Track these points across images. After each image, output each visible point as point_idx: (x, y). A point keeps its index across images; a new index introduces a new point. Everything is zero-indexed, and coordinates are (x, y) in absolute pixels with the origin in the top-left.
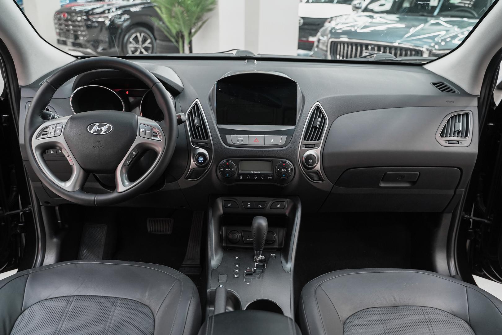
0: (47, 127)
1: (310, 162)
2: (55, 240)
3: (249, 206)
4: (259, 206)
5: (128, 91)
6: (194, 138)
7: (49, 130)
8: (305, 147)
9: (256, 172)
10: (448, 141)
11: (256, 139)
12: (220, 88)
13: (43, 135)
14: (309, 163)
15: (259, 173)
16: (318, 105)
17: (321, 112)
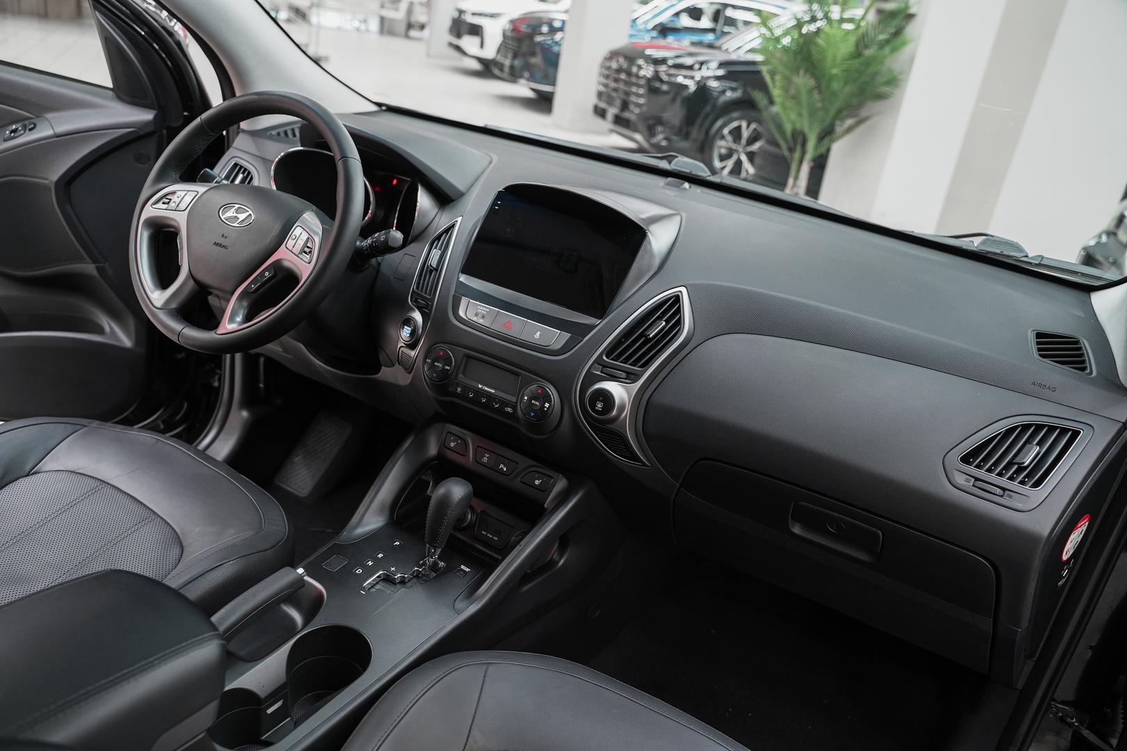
0: (173, 193)
1: (599, 406)
2: (245, 414)
3: (485, 460)
4: (502, 466)
5: (398, 179)
6: (418, 288)
7: (175, 199)
8: (601, 372)
9: (486, 389)
10: (977, 479)
11: (509, 322)
12: (498, 205)
13: (163, 203)
14: (597, 408)
15: (491, 393)
16: (679, 294)
17: (678, 311)
